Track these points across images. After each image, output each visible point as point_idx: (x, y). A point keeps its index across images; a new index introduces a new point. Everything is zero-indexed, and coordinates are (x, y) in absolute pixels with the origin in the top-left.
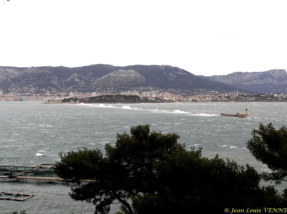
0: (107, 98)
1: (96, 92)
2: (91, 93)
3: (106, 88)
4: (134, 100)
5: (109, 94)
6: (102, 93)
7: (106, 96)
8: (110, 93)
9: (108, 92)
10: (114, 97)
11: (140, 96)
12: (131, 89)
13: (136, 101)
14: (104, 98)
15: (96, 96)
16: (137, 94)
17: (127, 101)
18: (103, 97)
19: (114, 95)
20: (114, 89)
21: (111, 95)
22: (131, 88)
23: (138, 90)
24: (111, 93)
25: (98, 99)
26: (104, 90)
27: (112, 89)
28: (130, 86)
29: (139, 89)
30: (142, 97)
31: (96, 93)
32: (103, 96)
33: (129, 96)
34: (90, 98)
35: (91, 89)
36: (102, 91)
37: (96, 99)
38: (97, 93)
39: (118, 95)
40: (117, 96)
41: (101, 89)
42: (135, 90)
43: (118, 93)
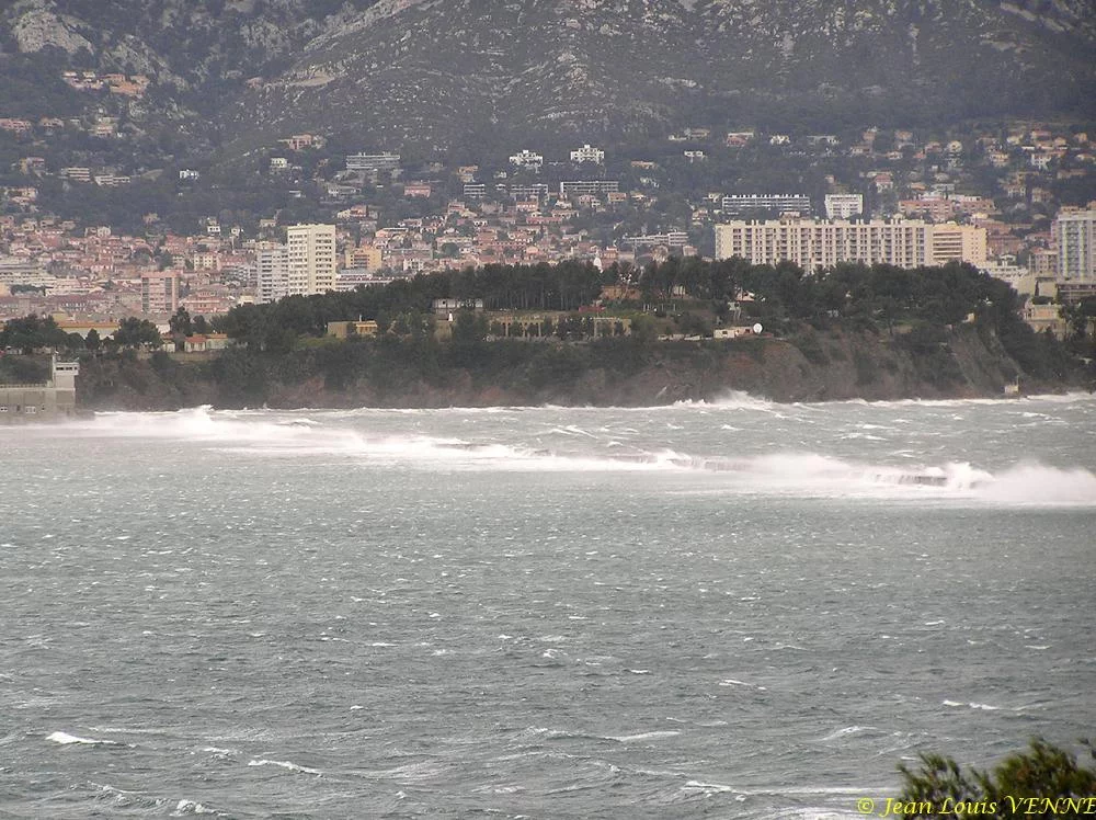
0: (505, 319)
1: (342, 225)
2: (252, 231)
3: (486, 151)
4: (919, 347)
5: (534, 252)
6: (429, 238)
7: (497, 284)
8: (555, 229)
9: (522, 219)
10: (608, 303)
11: (1020, 281)
12: (883, 164)
13: (963, 354)
14: (465, 317)
15: (336, 282)
16: (974, 248)
17: (815, 357)
18: (447, 311)
19: (614, 273)
20: (617, 169)
21: (570, 267)
22: (883, 144)
23: (985, 182)
24: (575, 225)
25: (366, 327)
26: (458, 191)
27: (588, 163)
28: (848, 124)
29: (1000, 159)
30: (1048, 290)
31: (331, 229)
32: (442, 285)
33: (848, 274)
34: (239, 322)
35: (265, 164)
36: (426, 209)
37: (337, 329)
38: (356, 234)
39: (674, 270)
40: (658, 278)
41: (407, 178)
42: (929, 181)
43: (676, 237)
